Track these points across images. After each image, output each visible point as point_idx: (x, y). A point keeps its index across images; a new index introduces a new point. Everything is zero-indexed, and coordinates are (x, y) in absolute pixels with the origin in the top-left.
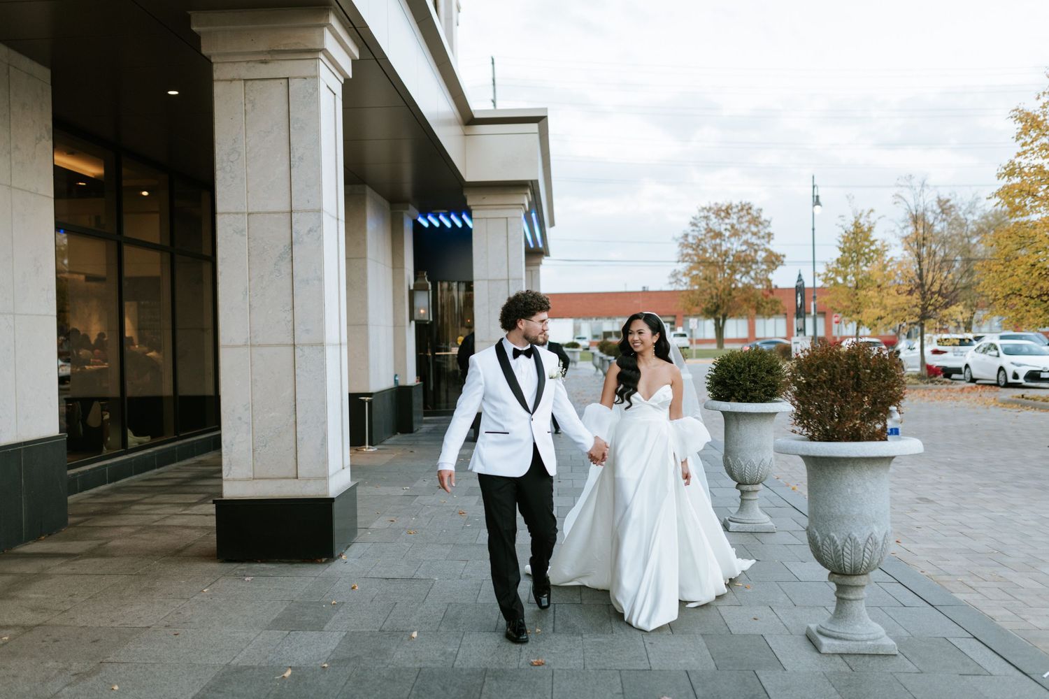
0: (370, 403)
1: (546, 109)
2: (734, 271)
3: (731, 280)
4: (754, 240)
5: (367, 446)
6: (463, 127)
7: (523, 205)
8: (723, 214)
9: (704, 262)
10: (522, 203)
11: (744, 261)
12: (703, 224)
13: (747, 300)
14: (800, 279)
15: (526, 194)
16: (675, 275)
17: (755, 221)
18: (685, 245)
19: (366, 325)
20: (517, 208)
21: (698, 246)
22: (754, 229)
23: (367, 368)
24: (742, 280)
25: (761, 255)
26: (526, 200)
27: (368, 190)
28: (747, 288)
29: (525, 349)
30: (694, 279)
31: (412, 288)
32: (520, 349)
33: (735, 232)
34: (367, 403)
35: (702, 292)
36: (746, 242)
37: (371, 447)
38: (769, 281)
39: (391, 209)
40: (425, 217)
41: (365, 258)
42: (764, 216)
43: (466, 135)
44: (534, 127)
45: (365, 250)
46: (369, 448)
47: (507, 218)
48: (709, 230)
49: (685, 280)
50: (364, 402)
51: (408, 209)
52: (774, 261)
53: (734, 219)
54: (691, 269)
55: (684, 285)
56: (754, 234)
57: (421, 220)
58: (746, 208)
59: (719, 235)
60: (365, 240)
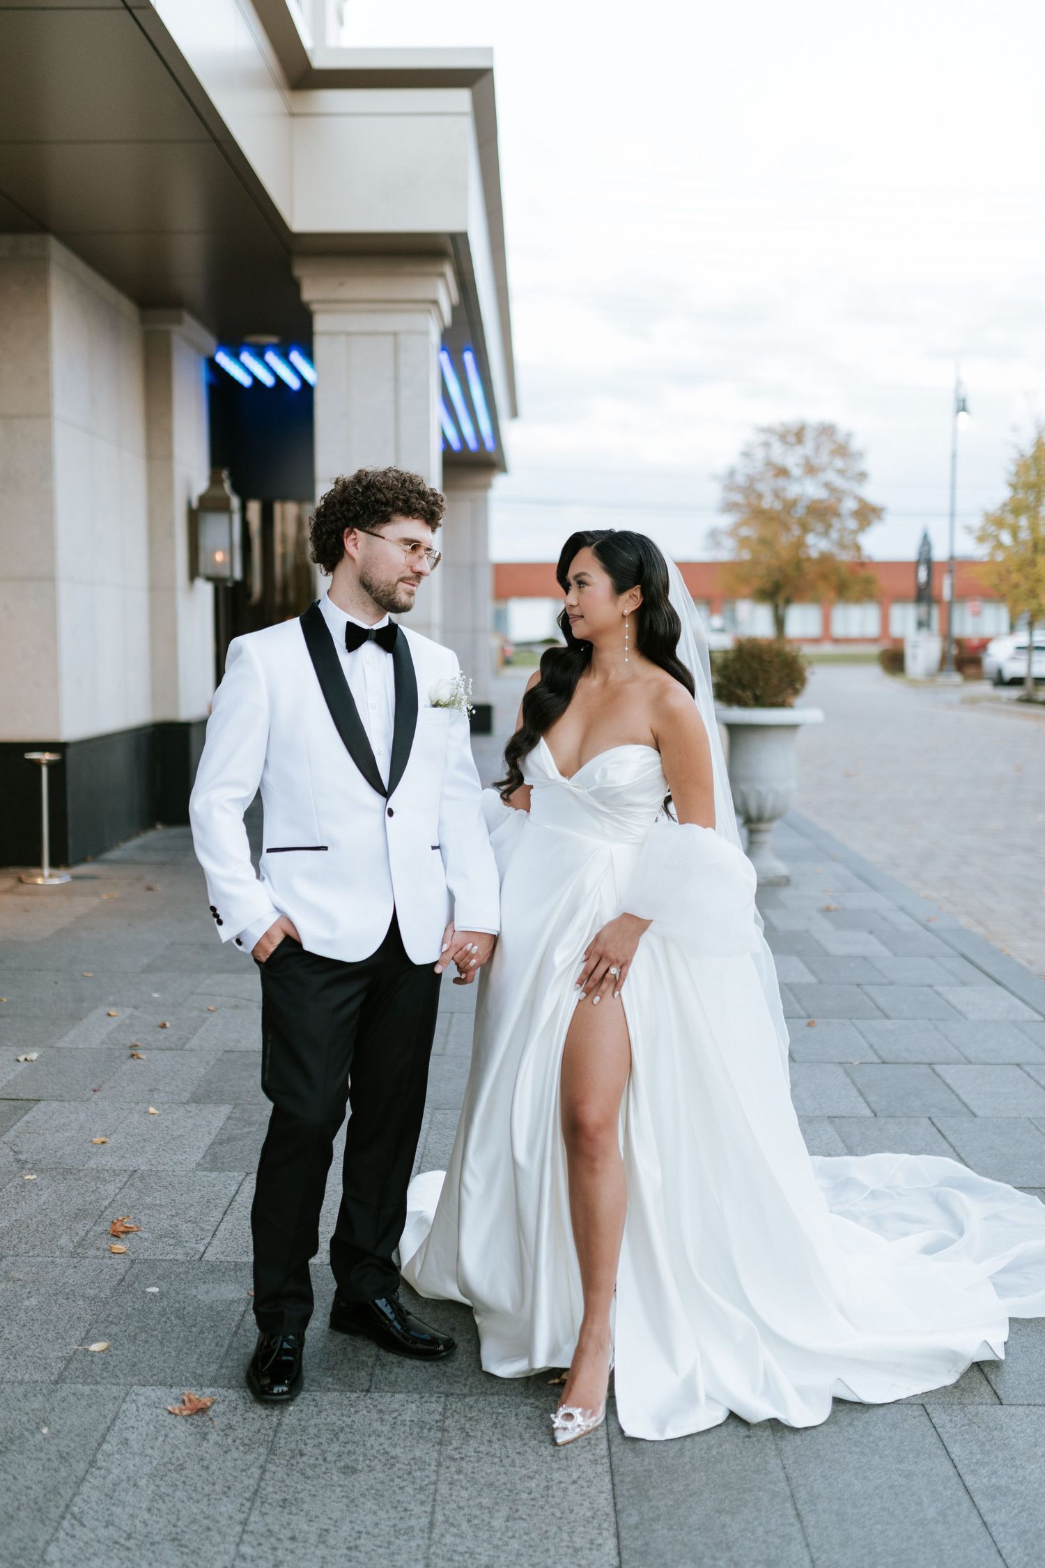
0: (51, 765)
1: (489, 51)
2: (805, 528)
3: (800, 544)
4: (839, 482)
5: (46, 870)
6: (287, 94)
7: (435, 302)
8: (791, 439)
9: (759, 515)
10: (430, 296)
11: (822, 513)
12: (760, 454)
13: (824, 577)
14: (926, 542)
15: (442, 275)
16: (713, 535)
17: (842, 450)
18: (730, 486)
19: (50, 578)
20: (422, 311)
21: (749, 489)
22: (839, 463)
23: (55, 682)
24: (817, 545)
25: (849, 505)
26: (444, 293)
27: (57, 251)
28: (825, 558)
29: (376, 627)
30: (744, 542)
31: (195, 504)
32: (366, 627)
33: (811, 469)
34: (45, 770)
35: (755, 562)
36: (827, 485)
37: (56, 872)
38: (858, 548)
39: (144, 320)
40: (235, 356)
41: (45, 415)
42: (856, 445)
43: (292, 115)
44: (461, 99)
45: (47, 397)
46: (51, 876)
47: (395, 334)
48: (769, 463)
49: (729, 543)
50: (36, 765)
51: (179, 321)
52: (868, 514)
53: (808, 448)
54: (737, 526)
55: (726, 552)
56: (841, 472)
57: (223, 359)
58: (827, 430)
59: (783, 472)
60: (46, 373)
